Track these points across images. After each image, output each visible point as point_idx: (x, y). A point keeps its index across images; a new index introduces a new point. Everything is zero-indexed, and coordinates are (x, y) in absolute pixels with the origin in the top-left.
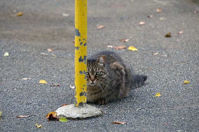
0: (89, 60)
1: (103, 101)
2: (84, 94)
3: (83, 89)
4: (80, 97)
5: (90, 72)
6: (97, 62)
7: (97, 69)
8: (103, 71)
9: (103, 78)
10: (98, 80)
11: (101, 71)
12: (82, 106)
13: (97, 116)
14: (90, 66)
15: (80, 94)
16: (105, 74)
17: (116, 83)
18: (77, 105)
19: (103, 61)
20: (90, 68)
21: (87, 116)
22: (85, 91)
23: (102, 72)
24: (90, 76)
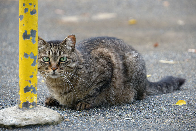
0: (51, 41)
1: (83, 105)
2: (32, 90)
3: (30, 81)
4: (25, 94)
5: (50, 57)
6: (62, 44)
7: (62, 53)
8: (71, 57)
9: (71, 68)
10: (61, 69)
11: (67, 56)
12: (27, 107)
13: (47, 124)
14: (51, 48)
15: (24, 89)
16: (74, 61)
17: (99, 76)
18: (20, 106)
19: (70, 43)
20: (52, 51)
21: (29, 123)
22: (32, 84)
23: (69, 58)
24: (50, 63)
